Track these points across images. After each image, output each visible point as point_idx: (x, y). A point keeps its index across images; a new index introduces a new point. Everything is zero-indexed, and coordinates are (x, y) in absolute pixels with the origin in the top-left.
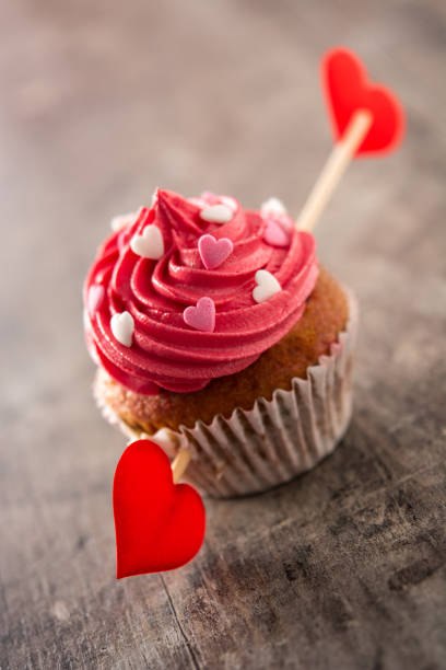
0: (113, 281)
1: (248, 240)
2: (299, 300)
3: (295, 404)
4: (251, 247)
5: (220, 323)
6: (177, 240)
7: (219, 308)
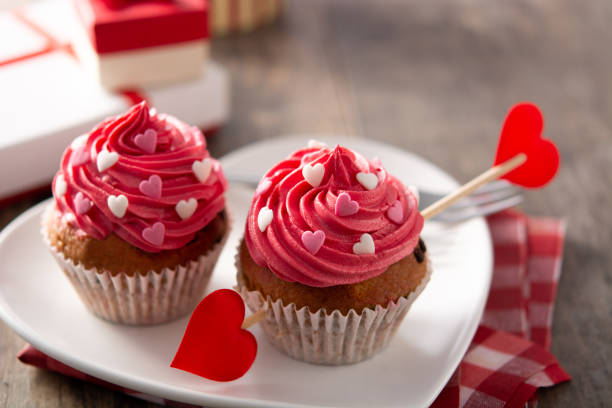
0: (281, 183)
1: (372, 210)
2: (383, 265)
3: (345, 325)
4: (372, 215)
5: (322, 253)
6: (332, 181)
7: (327, 242)
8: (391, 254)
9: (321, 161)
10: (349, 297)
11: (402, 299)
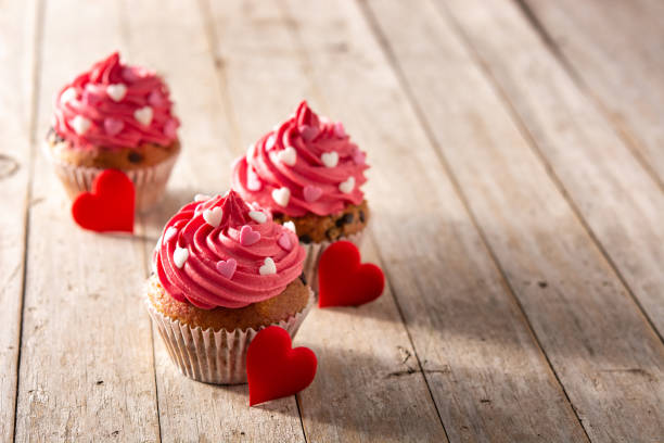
0: (184, 229)
1: (269, 238)
2: (284, 283)
4: (269, 243)
5: (235, 277)
6: (230, 221)
7: (238, 268)
8: (290, 273)
9: (218, 205)
10: (258, 315)
11: (298, 314)
